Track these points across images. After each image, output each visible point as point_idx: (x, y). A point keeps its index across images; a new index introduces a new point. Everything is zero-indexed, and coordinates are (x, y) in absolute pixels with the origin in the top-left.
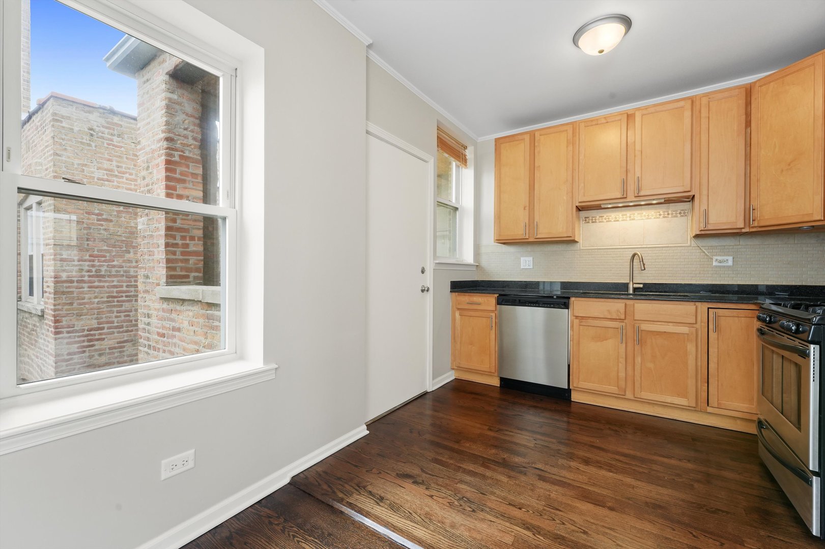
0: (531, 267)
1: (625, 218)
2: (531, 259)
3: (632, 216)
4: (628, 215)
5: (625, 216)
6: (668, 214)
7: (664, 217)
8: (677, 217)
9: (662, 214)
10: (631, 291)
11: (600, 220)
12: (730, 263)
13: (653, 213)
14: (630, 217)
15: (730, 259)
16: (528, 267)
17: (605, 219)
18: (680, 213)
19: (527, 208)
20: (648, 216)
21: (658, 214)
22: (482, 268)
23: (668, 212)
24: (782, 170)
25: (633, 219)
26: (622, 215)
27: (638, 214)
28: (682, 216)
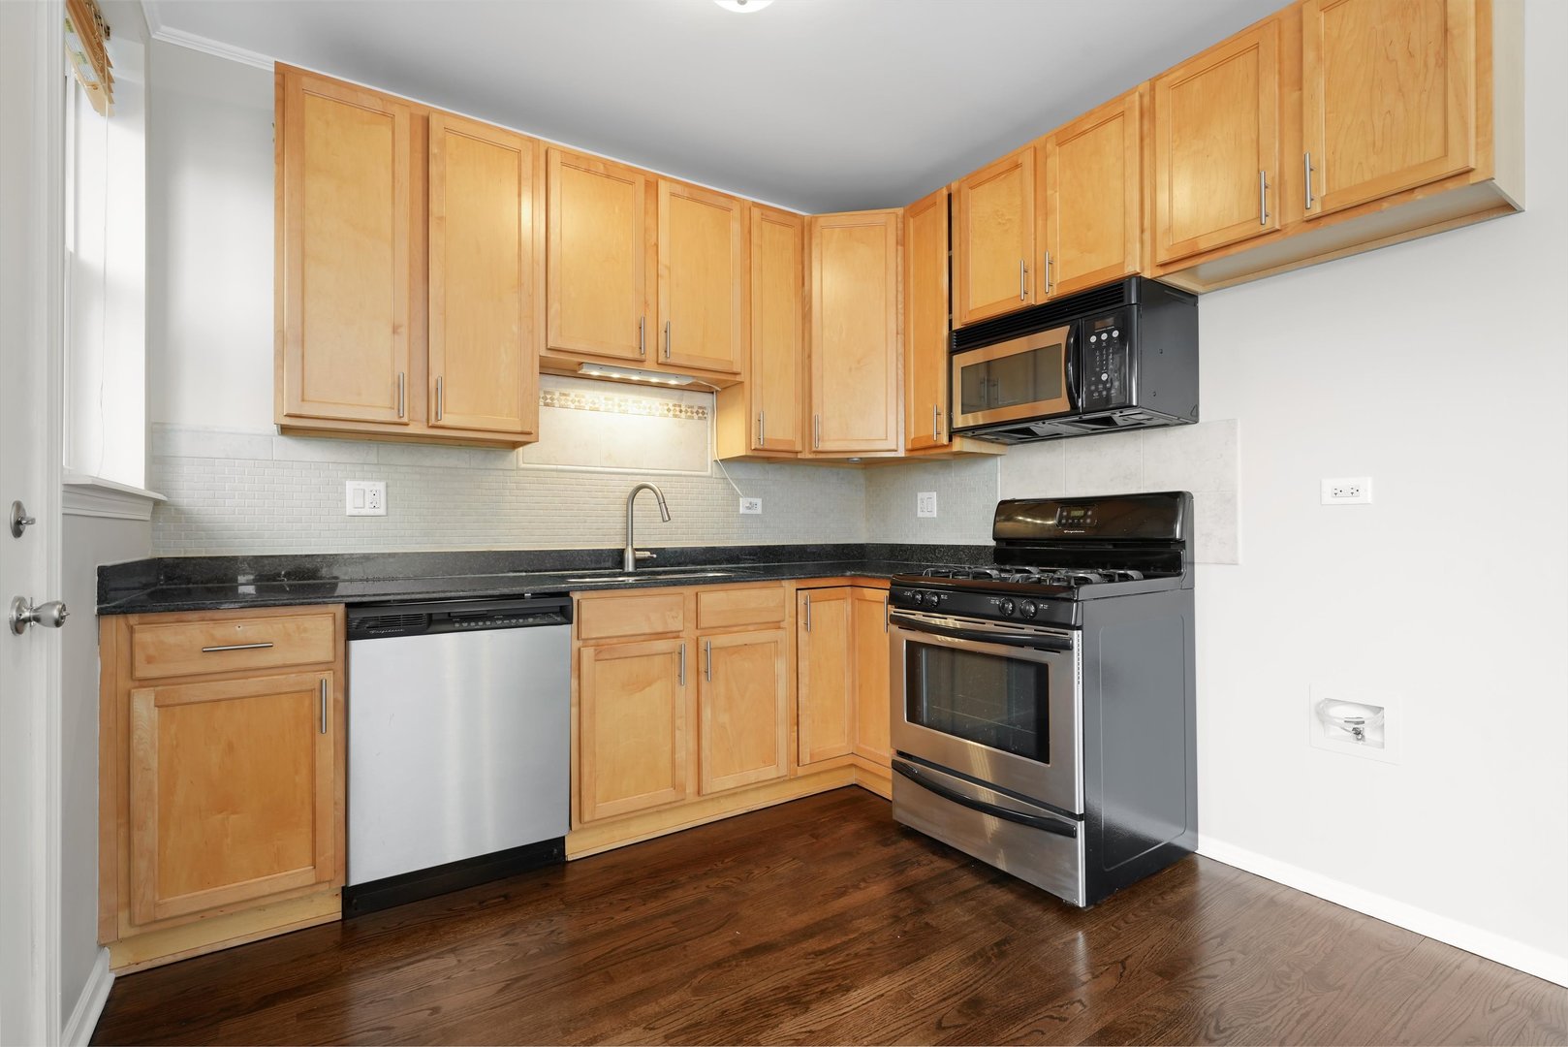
0: (382, 511)
1: (610, 407)
2: (380, 486)
3: (623, 404)
4: (616, 400)
5: (610, 402)
6: (681, 411)
7: (675, 416)
8: (692, 418)
9: (672, 408)
10: (630, 567)
11: (563, 402)
12: (759, 510)
13: (657, 404)
14: (620, 406)
15: (759, 501)
16: (372, 512)
17: (573, 401)
18: (697, 413)
19: (404, 330)
20: (650, 408)
21: (666, 408)
22: (179, 511)
23: (680, 406)
24: (850, 369)
25: (625, 412)
26: (605, 399)
27: (634, 402)
28: (700, 418)
